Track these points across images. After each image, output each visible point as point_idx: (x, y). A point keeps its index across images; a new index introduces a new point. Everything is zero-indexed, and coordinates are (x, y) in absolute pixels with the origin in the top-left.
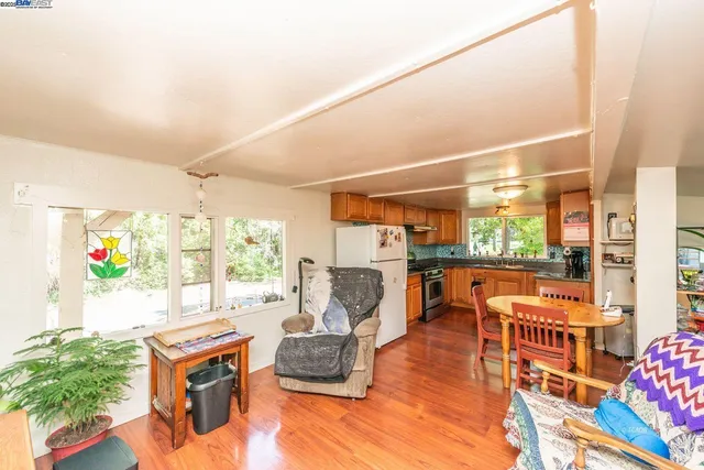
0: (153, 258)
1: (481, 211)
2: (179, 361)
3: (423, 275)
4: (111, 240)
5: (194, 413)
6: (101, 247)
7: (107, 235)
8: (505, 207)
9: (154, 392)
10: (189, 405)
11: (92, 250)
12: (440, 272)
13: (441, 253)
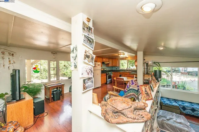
0: (42, 71)
1: (123, 59)
2: (50, 87)
3: (106, 73)
4: (37, 66)
5: (53, 98)
6: (35, 67)
7: (36, 65)
8: (127, 58)
9: (46, 95)
10: (52, 96)
11: (33, 68)
12: (111, 73)
13: (114, 69)
